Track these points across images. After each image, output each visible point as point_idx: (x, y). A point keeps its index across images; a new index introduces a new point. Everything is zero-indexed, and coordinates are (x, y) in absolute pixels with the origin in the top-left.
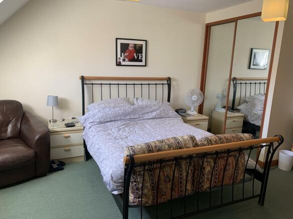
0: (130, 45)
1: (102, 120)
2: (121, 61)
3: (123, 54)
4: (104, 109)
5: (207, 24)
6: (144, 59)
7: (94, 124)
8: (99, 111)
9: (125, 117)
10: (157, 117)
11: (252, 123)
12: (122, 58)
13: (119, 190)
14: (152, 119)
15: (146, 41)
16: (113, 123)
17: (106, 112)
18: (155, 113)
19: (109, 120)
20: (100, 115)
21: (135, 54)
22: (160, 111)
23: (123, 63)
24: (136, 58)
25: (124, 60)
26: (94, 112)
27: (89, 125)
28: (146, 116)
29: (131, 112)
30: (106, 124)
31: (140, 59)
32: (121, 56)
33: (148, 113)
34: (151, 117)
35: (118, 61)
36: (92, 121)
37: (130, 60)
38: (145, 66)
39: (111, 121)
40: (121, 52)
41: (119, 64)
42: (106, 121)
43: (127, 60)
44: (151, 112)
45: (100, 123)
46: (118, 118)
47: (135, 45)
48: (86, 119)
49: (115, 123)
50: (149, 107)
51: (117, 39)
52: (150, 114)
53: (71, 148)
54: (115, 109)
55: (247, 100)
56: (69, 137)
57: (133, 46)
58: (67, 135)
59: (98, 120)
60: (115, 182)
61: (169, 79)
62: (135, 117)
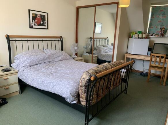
0: (38, 15)
1: (31, 64)
2: (33, 25)
3: (34, 20)
4: (30, 56)
5: (77, 7)
6: (46, 24)
7: (26, 67)
8: (28, 58)
9: (44, 61)
10: (62, 59)
11: (101, 59)
12: (33, 23)
13: (76, 100)
14: (59, 61)
15: (47, 13)
16: (38, 65)
17: (32, 59)
18: (60, 57)
19: (35, 64)
20: (29, 61)
21: (41, 21)
22: (63, 56)
23: (34, 27)
24: (42, 23)
25: (35, 25)
26: (24, 59)
27: (22, 69)
28: (56, 60)
29: (48, 57)
30: (34, 66)
31: (44, 24)
32: (33, 22)
33: (56, 57)
34: (59, 60)
35: (31, 25)
36: (24, 65)
37: (38, 25)
38: (47, 29)
39: (36, 64)
40: (33, 19)
41: (31, 27)
42: (33, 64)
43: (36, 24)
44: (58, 57)
45: (30, 66)
46: (41, 62)
47: (41, 15)
48: (18, 65)
49: (39, 65)
50: (57, 54)
51: (29, 10)
52: (58, 58)
53: (10, 87)
54: (38, 56)
55: (97, 48)
56: (8, 79)
57: (40, 15)
58: (6, 77)
59: (28, 65)
60: (73, 96)
61: (61, 37)
62: (50, 61)
